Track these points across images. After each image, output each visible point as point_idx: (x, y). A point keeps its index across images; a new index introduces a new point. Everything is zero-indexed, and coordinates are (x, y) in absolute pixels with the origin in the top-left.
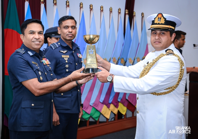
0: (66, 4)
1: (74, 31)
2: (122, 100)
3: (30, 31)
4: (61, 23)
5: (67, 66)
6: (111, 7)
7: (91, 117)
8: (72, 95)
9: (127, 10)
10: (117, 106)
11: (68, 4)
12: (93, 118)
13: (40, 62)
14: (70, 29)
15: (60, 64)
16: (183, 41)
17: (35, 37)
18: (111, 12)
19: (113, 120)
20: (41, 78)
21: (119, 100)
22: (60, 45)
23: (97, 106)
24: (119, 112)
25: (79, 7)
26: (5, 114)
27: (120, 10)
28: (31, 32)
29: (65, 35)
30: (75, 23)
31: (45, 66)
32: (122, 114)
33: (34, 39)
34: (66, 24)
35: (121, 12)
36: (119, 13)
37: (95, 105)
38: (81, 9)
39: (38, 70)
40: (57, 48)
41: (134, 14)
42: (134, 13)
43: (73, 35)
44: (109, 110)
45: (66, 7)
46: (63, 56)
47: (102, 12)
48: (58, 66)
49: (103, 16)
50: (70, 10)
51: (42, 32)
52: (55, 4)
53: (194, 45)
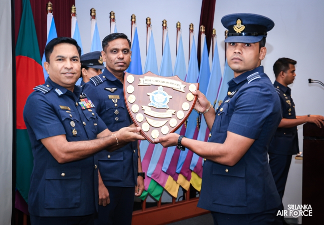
0: (110, 17)
1: (126, 57)
2: (196, 167)
3: (58, 56)
4: (107, 44)
5: (116, 112)
6: (179, 22)
7: (149, 194)
8: (124, 159)
9: (202, 27)
10: (188, 178)
11: (112, 17)
12: (152, 197)
13: (76, 105)
14: (121, 54)
15: (105, 108)
16: (293, 74)
17: (65, 66)
18: (178, 29)
19: (181, 199)
20: (75, 132)
21: (192, 168)
22: (105, 79)
23: (158, 178)
24: (191, 186)
25: (131, 22)
26: (17, 190)
27: (191, 26)
28: (60, 58)
29: (113, 63)
30: (128, 45)
31: (84, 112)
32: (196, 191)
33: (63, 69)
34: (113, 45)
35: (194, 30)
36: (191, 31)
37: (155, 176)
38: (133, 25)
39: (69, 120)
40: (100, 83)
41: (214, 33)
42: (214, 31)
43: (125, 63)
44: (177, 183)
45: (111, 22)
46: (110, 97)
47: (165, 30)
48: (102, 112)
49: (167, 36)
50: (116, 26)
51: (76, 58)
52: (94, 17)
53: (310, 81)
